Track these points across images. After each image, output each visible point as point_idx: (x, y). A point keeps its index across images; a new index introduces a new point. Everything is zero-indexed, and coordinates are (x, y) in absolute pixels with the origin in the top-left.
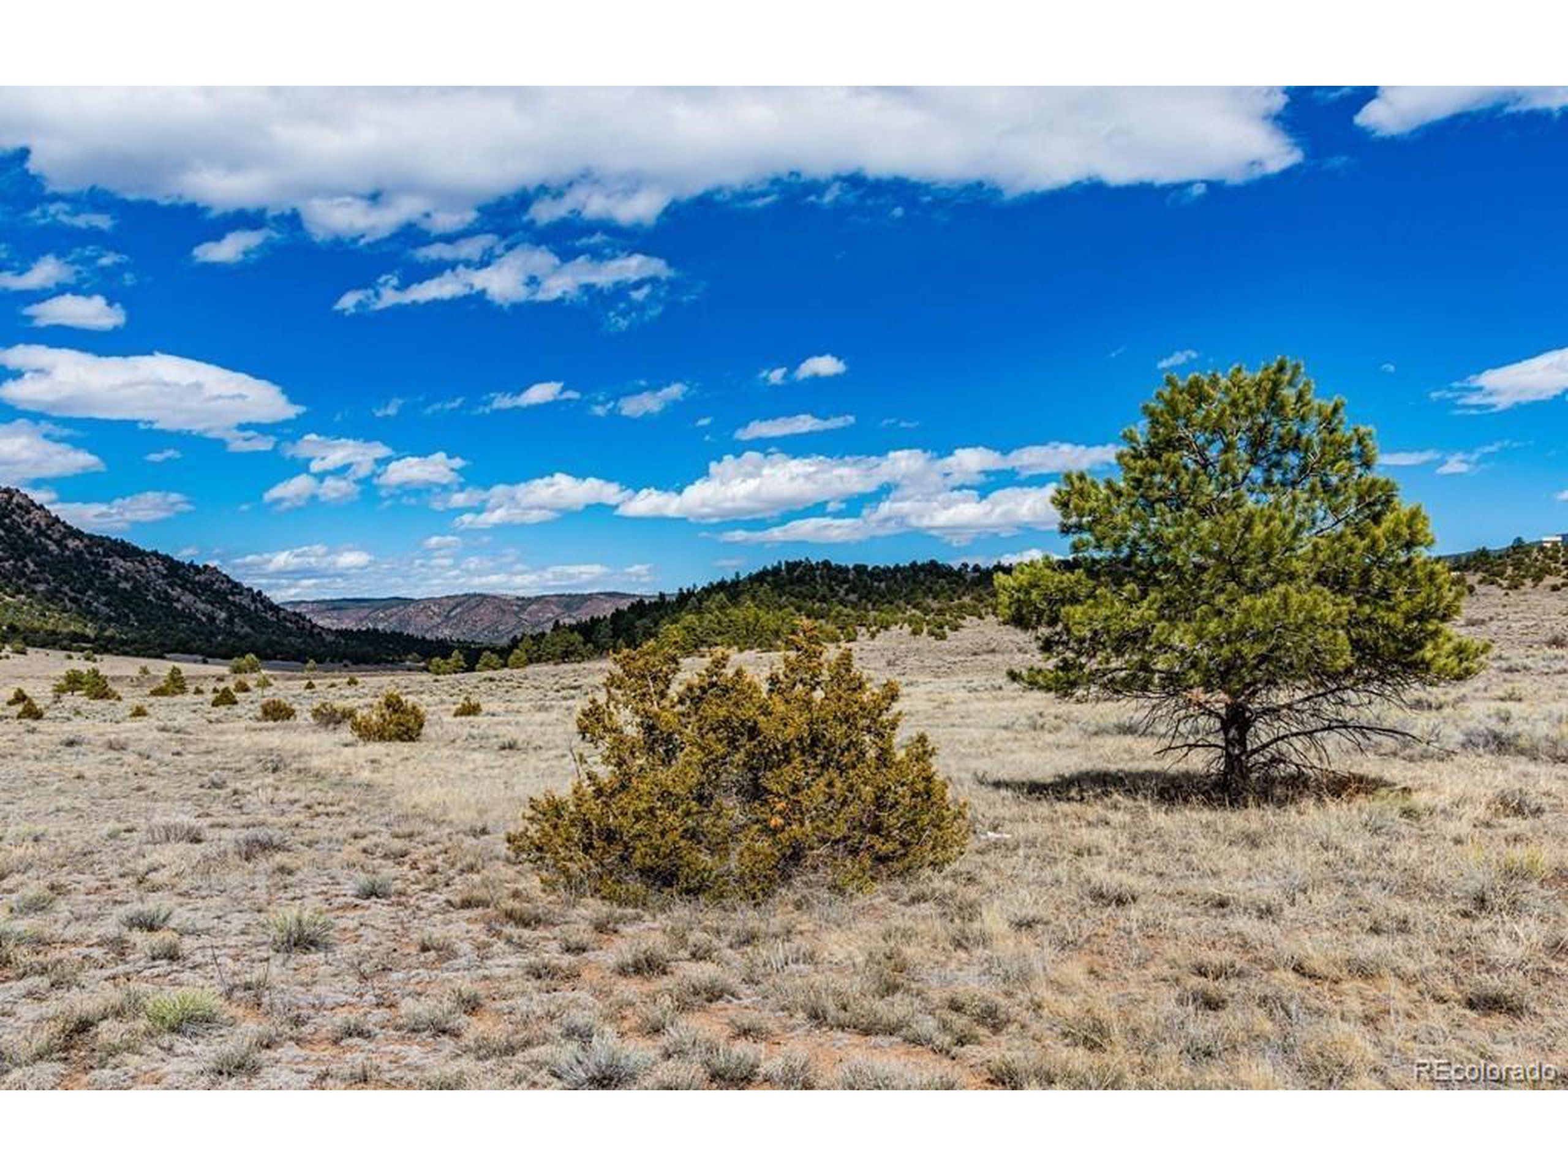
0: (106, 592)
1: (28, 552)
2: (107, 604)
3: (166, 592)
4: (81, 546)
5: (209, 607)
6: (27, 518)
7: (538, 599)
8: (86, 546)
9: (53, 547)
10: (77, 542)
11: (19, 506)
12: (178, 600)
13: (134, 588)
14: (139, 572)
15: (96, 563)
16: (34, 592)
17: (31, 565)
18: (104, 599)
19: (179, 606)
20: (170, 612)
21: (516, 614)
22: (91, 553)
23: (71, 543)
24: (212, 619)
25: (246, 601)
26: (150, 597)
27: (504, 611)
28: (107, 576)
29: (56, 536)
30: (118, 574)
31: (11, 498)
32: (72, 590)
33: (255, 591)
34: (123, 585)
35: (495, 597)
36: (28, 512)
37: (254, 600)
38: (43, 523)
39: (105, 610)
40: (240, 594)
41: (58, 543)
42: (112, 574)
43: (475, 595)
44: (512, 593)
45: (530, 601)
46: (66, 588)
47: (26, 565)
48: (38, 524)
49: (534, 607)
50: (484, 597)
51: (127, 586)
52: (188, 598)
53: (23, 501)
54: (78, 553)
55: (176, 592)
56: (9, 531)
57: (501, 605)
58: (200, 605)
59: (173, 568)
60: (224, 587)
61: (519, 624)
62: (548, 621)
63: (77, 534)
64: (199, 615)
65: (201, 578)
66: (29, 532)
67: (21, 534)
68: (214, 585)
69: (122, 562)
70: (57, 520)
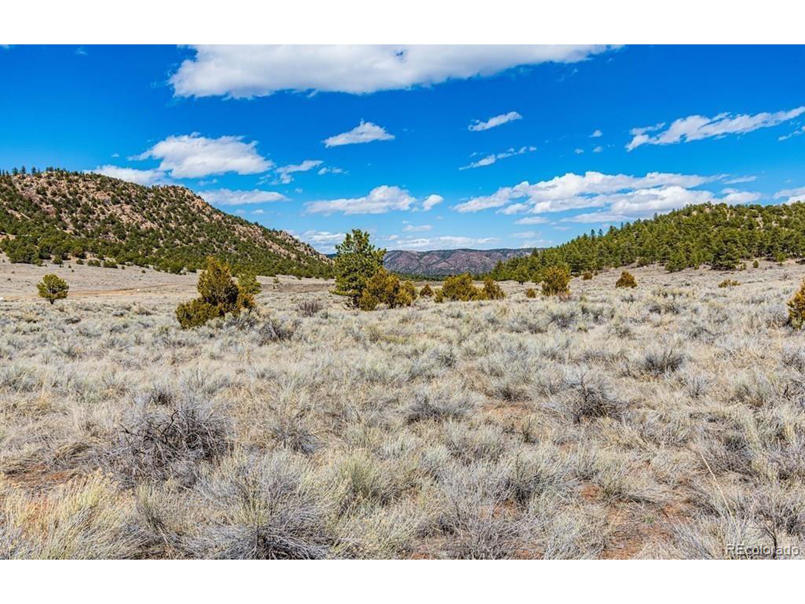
0: (235, 243)
1: (194, 221)
2: (236, 249)
3: (264, 243)
4: (220, 218)
5: (287, 252)
6: (193, 203)
7: (428, 253)
8: (223, 218)
9: (206, 219)
10: (218, 216)
11: (189, 197)
12: (271, 247)
13: (248, 241)
14: (250, 232)
15: (228, 228)
16: (198, 242)
17: (196, 227)
18: (234, 246)
19: (272, 250)
20: (268, 254)
21: (418, 260)
22: (225, 222)
23: (215, 216)
24: (289, 258)
25: (302, 249)
26: (257, 246)
27: (412, 259)
28: (234, 234)
29: (208, 213)
30: (240, 234)
31: (184, 192)
32: (217, 240)
33: (306, 244)
34: (242, 239)
35: (407, 252)
36: (193, 200)
37: (306, 250)
38: (200, 206)
39: (234, 252)
40: (299, 246)
41: (209, 217)
42: (237, 233)
43: (397, 251)
44: (415, 251)
45: (424, 254)
46: (214, 240)
47: (193, 227)
48: (198, 207)
49: (426, 257)
50: (402, 252)
51: (245, 240)
52: (276, 247)
53: (190, 194)
54: (219, 222)
55: (269, 243)
56: (184, 209)
57: (409, 255)
58: (282, 251)
59: (265, 232)
60: (291, 242)
61: (420, 266)
62: (434, 263)
63: (218, 212)
64: (282, 256)
65: (280, 237)
66: (194, 210)
67: (190, 211)
68: (287, 241)
69: (241, 227)
70: (207, 204)
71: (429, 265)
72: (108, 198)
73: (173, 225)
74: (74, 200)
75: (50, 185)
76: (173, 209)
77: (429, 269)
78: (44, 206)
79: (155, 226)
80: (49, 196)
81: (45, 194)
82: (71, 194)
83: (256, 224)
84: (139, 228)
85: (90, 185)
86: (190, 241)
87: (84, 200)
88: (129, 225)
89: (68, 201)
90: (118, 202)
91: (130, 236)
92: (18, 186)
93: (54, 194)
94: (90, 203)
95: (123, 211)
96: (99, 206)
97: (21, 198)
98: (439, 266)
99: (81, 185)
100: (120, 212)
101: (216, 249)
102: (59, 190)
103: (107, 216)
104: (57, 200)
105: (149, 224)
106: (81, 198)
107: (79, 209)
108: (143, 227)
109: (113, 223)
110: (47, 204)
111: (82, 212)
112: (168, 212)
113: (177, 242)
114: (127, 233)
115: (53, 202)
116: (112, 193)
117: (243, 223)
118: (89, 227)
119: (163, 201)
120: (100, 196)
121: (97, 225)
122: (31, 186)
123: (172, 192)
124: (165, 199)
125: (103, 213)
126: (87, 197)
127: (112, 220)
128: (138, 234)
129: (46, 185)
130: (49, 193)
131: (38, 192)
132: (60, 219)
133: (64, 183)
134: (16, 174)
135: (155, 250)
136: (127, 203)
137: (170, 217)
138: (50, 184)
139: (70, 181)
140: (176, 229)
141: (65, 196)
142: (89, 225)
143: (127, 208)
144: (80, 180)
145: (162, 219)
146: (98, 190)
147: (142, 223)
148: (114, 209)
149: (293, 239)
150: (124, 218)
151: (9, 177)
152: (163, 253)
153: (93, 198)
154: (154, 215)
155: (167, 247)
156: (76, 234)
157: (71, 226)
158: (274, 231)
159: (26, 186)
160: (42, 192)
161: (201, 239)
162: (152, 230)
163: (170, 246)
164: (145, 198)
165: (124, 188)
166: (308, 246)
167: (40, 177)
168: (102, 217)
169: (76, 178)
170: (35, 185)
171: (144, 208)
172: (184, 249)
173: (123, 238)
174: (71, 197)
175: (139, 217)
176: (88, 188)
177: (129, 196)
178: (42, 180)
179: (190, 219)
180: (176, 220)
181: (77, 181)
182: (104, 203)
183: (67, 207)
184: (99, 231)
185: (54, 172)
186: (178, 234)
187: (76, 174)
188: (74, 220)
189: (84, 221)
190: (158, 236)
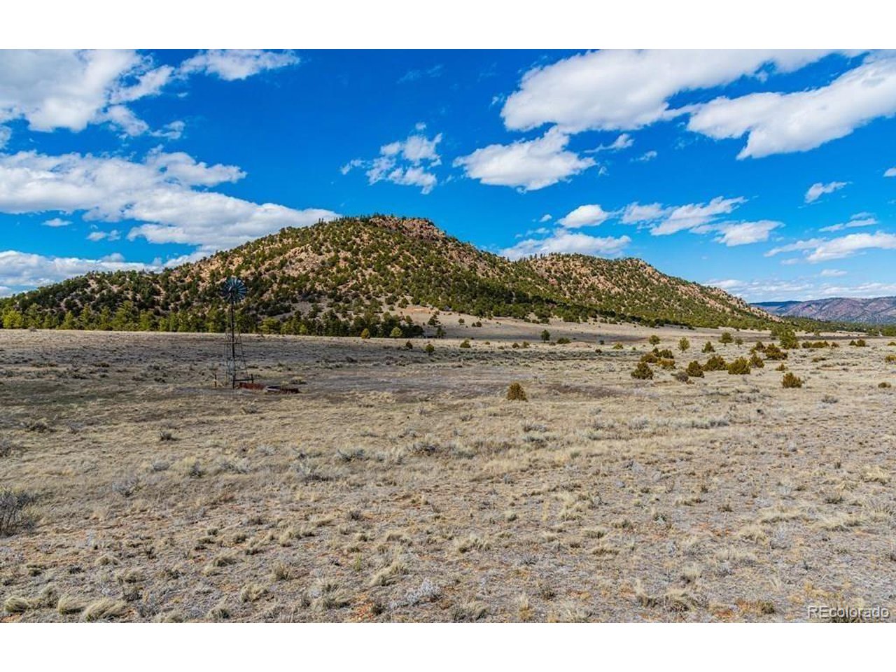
0: (679, 300)
1: (647, 284)
2: (680, 306)
3: (703, 299)
4: (666, 281)
5: (722, 306)
6: (645, 270)
7: (876, 299)
8: (668, 281)
9: (655, 282)
10: (665, 279)
11: (642, 266)
12: (708, 303)
13: (689, 298)
14: (691, 291)
15: (673, 288)
16: (651, 301)
17: (649, 290)
18: (678, 303)
19: (709, 306)
20: (706, 308)
21: (862, 308)
22: (670, 284)
23: (662, 280)
24: (724, 311)
25: (734, 303)
26: (696, 302)
27: (855, 307)
28: (678, 293)
29: (656, 277)
30: (682, 293)
31: (639, 261)
32: (665, 299)
33: (738, 298)
34: (684, 297)
35: (848, 299)
36: (645, 268)
37: (738, 303)
38: (651, 272)
39: (679, 308)
40: (732, 300)
41: (657, 280)
42: (680, 292)
43: (837, 299)
44: (859, 297)
45: (871, 301)
46: (663, 299)
47: (647, 290)
48: (649, 273)
49: (874, 304)
50: (842, 299)
52: (712, 302)
53: (643, 264)
54: (665, 284)
55: (707, 300)
56: (639, 276)
57: (852, 303)
58: (717, 305)
59: (702, 289)
60: (725, 297)
61: (864, 313)
62: (882, 311)
63: (664, 276)
64: (718, 310)
65: (714, 293)
66: (646, 276)
67: (643, 277)
68: (721, 296)
69: (683, 287)
70: (656, 271)
71: (876, 313)
72: (589, 272)
73: (633, 289)
74: (568, 275)
76: (632, 277)
77: (876, 316)
78: (550, 280)
79: (621, 290)
80: (553, 273)
81: (550, 272)
82: (565, 271)
83: (694, 283)
84: (610, 292)
85: (577, 264)
86: (646, 301)
87: (574, 274)
88: (603, 290)
89: (565, 276)
90: (596, 275)
91: (605, 299)
92: (534, 268)
93: (556, 272)
94: (578, 276)
95: (599, 280)
96: (584, 278)
97: (537, 275)
98: (889, 314)
99: (571, 264)
100: (597, 281)
101: (665, 306)
102: (559, 269)
103: (589, 285)
104: (558, 275)
105: (617, 289)
106: (572, 273)
107: (571, 281)
108: (613, 292)
109: (593, 290)
110: (552, 278)
111: (573, 283)
112: (629, 279)
113: (637, 301)
114: (603, 296)
115: (556, 277)
116: (591, 268)
117: (685, 283)
118: (578, 293)
119: (624, 271)
120: (584, 271)
121: (584, 292)
122: (542, 267)
123: (629, 263)
124: (626, 269)
125: (587, 283)
126: (576, 272)
127: (593, 287)
128: (610, 297)
129: (551, 266)
130: (552, 271)
131: (546, 271)
132: (561, 289)
133: (561, 263)
134: (531, 259)
135: (623, 309)
136: (602, 275)
137: (630, 283)
138: (553, 264)
139: (565, 262)
140: (635, 292)
141: (562, 273)
142: (579, 291)
143: (602, 278)
144: (571, 260)
145: (625, 285)
146: (582, 266)
147: (612, 288)
148: (594, 280)
149: (726, 294)
150: (600, 286)
151: (528, 261)
152: (628, 312)
153: (580, 273)
154: (620, 282)
155: (630, 306)
156: (571, 298)
157: (567, 293)
158: (709, 287)
159: (538, 267)
160: (548, 270)
161: (654, 299)
162: (619, 293)
163: (632, 305)
164: (612, 270)
165: (598, 264)
166: (740, 299)
167: (546, 260)
168: (586, 286)
169: (568, 259)
170: (544, 266)
171: (612, 278)
172: (642, 306)
173: (601, 301)
174: (566, 273)
175: (609, 285)
176: (576, 266)
177: (602, 270)
178: (548, 262)
179: (645, 283)
180: (635, 285)
181: (568, 261)
182: (586, 275)
183: (564, 280)
184: (585, 295)
185: (554, 256)
186: (636, 296)
187: (568, 256)
188: (569, 289)
189: (576, 289)
190: (623, 298)
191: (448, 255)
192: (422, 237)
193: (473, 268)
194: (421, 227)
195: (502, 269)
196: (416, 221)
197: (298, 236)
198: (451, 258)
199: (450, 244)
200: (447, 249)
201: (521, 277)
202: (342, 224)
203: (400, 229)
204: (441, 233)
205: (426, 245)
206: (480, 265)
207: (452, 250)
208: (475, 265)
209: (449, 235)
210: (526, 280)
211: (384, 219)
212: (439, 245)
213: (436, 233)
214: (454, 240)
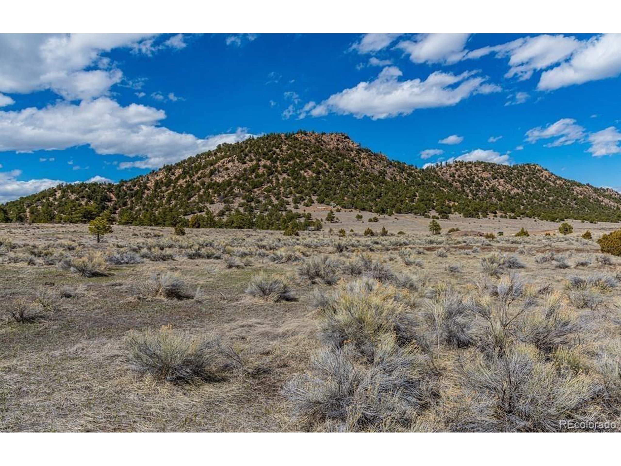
0: (575, 200)
1: (544, 186)
2: (576, 204)
3: (597, 198)
4: (562, 183)
5: (616, 204)
6: (542, 174)
8: (564, 183)
9: (552, 184)
10: (560, 181)
11: (538, 170)
12: (603, 202)
13: (584, 198)
14: (586, 191)
15: (568, 189)
16: (549, 200)
17: (546, 190)
18: (574, 202)
19: (603, 204)
20: (601, 206)
22: (566, 185)
23: (558, 182)
24: (619, 209)
26: (591, 201)
28: (573, 193)
29: (553, 180)
30: (577, 193)
31: (536, 167)
32: (562, 198)
34: (579, 196)
36: (542, 172)
38: (547, 176)
39: (575, 206)
41: (554, 182)
42: (575, 193)
46: (560, 198)
47: (544, 191)
48: (546, 176)
51: (582, 197)
52: (606, 201)
53: (540, 168)
54: (561, 186)
55: (601, 199)
56: (536, 179)
58: (611, 203)
59: (596, 190)
60: (617, 196)
63: (560, 179)
64: (613, 207)
65: (607, 193)
66: (543, 179)
67: (541, 180)
68: (613, 196)
69: (578, 188)
70: (552, 174)
72: (490, 175)
73: (531, 190)
74: (471, 179)
75: (457, 171)
76: (530, 179)
78: (454, 184)
79: (520, 191)
80: (457, 177)
81: (454, 177)
82: (468, 176)
83: (588, 185)
84: (510, 193)
85: (479, 169)
86: (543, 200)
87: (476, 178)
88: (503, 191)
89: (467, 180)
90: (496, 178)
91: (505, 199)
92: (440, 174)
93: (459, 176)
94: (480, 180)
95: (499, 183)
96: (485, 181)
97: (442, 180)
99: (473, 169)
100: (497, 184)
101: (562, 204)
102: (462, 174)
103: (490, 187)
104: (461, 180)
105: (516, 190)
106: (474, 177)
107: (474, 184)
108: (512, 192)
109: (494, 191)
110: (456, 182)
111: (475, 186)
112: (527, 182)
113: (535, 201)
114: (503, 197)
115: (459, 181)
116: (492, 172)
117: (579, 185)
119: (523, 174)
120: (485, 175)
121: (485, 193)
122: (446, 172)
123: (527, 168)
124: (524, 173)
125: (488, 186)
126: (478, 176)
127: (493, 189)
128: (510, 197)
129: (455, 172)
130: (456, 176)
131: (451, 176)
132: (464, 191)
133: (464, 169)
135: (522, 207)
136: (501, 178)
137: (529, 185)
139: (467, 168)
140: (533, 192)
141: (465, 177)
142: (480, 193)
143: (502, 181)
144: (473, 166)
145: (524, 186)
146: (484, 171)
147: (512, 190)
148: (494, 182)
149: (618, 194)
150: (500, 188)
151: (434, 168)
152: (527, 209)
153: (481, 177)
154: (518, 184)
155: (529, 205)
156: (474, 199)
157: (470, 194)
158: (601, 188)
159: (444, 173)
160: (452, 175)
161: (551, 198)
162: (518, 194)
163: (531, 204)
164: (512, 174)
165: (499, 169)
167: (451, 167)
168: (487, 188)
169: (470, 165)
170: (448, 172)
171: (512, 180)
172: (540, 205)
173: (501, 200)
174: (468, 177)
175: (509, 187)
176: (477, 171)
177: (502, 173)
178: (452, 169)
179: (542, 185)
180: (533, 186)
181: (471, 167)
182: (487, 179)
183: (467, 183)
184: (486, 196)
185: (458, 163)
186: (535, 196)
187: (470, 163)
188: (471, 191)
189: (477, 191)
190: (522, 198)
191: (361, 163)
192: (338, 149)
193: (383, 173)
194: (338, 140)
195: (410, 175)
196: (333, 135)
197: (229, 150)
198: (363, 165)
199: (363, 154)
200: (360, 158)
201: (427, 181)
202: (267, 139)
203: (319, 142)
204: (355, 145)
205: (341, 155)
206: (389, 171)
207: (364, 158)
208: (385, 171)
209: (363, 147)
210: (432, 183)
211: (306, 134)
212: (353, 155)
213: (351, 145)
214: (367, 151)
